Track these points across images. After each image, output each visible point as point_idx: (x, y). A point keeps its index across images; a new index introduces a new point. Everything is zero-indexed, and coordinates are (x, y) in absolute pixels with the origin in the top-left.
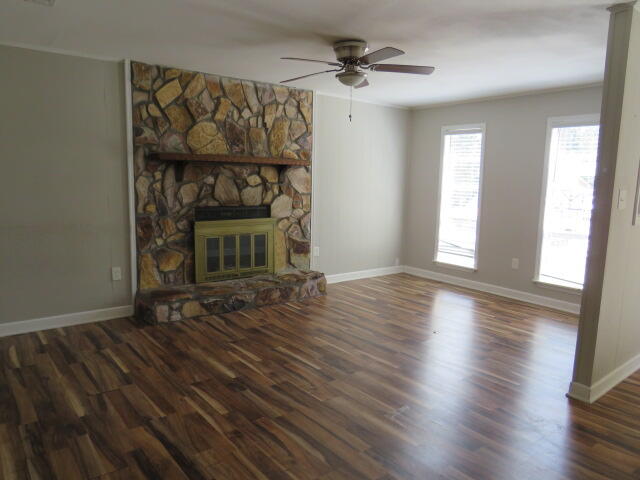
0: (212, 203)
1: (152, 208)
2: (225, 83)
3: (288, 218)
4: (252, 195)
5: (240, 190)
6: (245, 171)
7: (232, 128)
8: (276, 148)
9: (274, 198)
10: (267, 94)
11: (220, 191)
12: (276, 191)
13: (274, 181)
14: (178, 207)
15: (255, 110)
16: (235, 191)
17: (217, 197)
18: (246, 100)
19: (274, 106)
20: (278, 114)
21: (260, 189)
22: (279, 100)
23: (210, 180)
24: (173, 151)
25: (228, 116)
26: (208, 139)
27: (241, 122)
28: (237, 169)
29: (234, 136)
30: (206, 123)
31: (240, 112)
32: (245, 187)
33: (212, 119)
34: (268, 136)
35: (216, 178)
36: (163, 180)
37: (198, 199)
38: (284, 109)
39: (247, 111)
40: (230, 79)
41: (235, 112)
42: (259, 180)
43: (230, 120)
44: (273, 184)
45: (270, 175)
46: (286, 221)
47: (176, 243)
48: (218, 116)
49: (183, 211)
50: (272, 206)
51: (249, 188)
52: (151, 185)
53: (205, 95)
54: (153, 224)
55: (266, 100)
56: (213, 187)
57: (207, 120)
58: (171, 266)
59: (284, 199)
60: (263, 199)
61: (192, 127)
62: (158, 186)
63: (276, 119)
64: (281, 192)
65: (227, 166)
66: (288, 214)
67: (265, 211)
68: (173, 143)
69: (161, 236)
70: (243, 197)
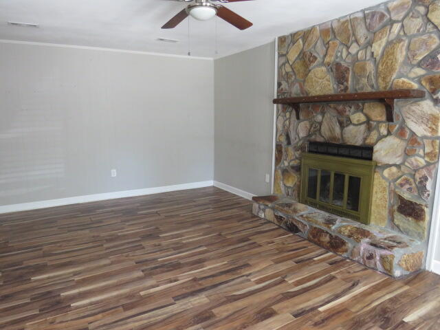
0: (319, 139)
1: (283, 139)
2: (335, 25)
3: (398, 166)
4: (355, 135)
5: (342, 125)
6: (347, 109)
7: (338, 65)
8: (384, 79)
9: (381, 138)
10: (377, 17)
11: (325, 130)
12: (384, 131)
13: (379, 119)
14: (297, 140)
15: (362, 41)
16: (337, 129)
17: (323, 135)
18: (354, 35)
19: (388, 27)
20: (392, 37)
21: (363, 127)
22: (394, 18)
23: (319, 118)
24: (295, 96)
25: (337, 57)
26: (321, 82)
27: (349, 60)
28: (340, 107)
29: (340, 73)
30: (317, 69)
31: (348, 48)
32: (347, 126)
33: (323, 64)
34: (377, 68)
35: (323, 117)
36: (290, 118)
37: (309, 135)
39: (355, 44)
40: (338, 20)
41: (344, 50)
42: (363, 118)
43: (338, 60)
44: (379, 122)
45: (377, 113)
46: (394, 169)
47: (293, 167)
48: (327, 59)
49: (300, 144)
50: (376, 148)
51: (351, 127)
52: (284, 123)
53: (319, 44)
54: (283, 150)
55: (377, 26)
56: (320, 124)
57: (318, 66)
58: (290, 184)
59: (393, 141)
60: (365, 139)
61: (307, 75)
62: (287, 122)
63: (390, 43)
64: (389, 133)
65: (332, 105)
66: (398, 161)
67: (365, 152)
68: (295, 91)
69: (286, 160)
70: (344, 136)
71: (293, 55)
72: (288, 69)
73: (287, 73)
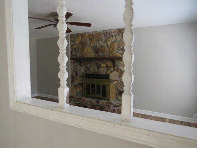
0: (90, 73)
1: (74, 73)
2: (94, 34)
3: (117, 81)
4: (103, 71)
5: (98, 68)
6: (100, 62)
7: (96, 48)
8: (111, 53)
9: (111, 72)
10: (108, 34)
11: (92, 69)
12: (112, 69)
13: (111, 66)
14: (81, 73)
15: (104, 40)
16: (96, 69)
17: (91, 71)
18: (100, 38)
19: (111, 37)
20: (113, 40)
21: (105, 69)
22: (113, 35)
23: (89, 65)
24: (79, 57)
25: (95, 44)
26: (89, 53)
27: (99, 46)
28: (97, 62)
29: (96, 50)
30: (87, 48)
31: (99, 42)
32: (100, 68)
33: (90, 46)
34: (109, 49)
35: (91, 65)
36: (77, 65)
37: (86, 71)
38: (116, 38)
39: (101, 41)
40: (95, 32)
41: (97, 42)
42: (105, 66)
43: (95, 45)
44: (110, 67)
45: (110, 64)
46: (116, 82)
47: (79, 84)
48: (91, 45)
49: (82, 74)
50: (110, 75)
51: (101, 68)
52: (74, 67)
53: (88, 39)
54: (74, 77)
55: (108, 36)
56: (90, 67)
57: (88, 47)
58: (78, 90)
59: (115, 73)
60: (107, 72)
61: (84, 50)
62: (76, 67)
63: (112, 42)
64: (114, 70)
65: (94, 61)
66: (117, 79)
67: (107, 77)
68: (79, 55)
69: (76, 81)
70: (99, 72)
71: (77, 42)
72: (75, 47)
73: (75, 48)
